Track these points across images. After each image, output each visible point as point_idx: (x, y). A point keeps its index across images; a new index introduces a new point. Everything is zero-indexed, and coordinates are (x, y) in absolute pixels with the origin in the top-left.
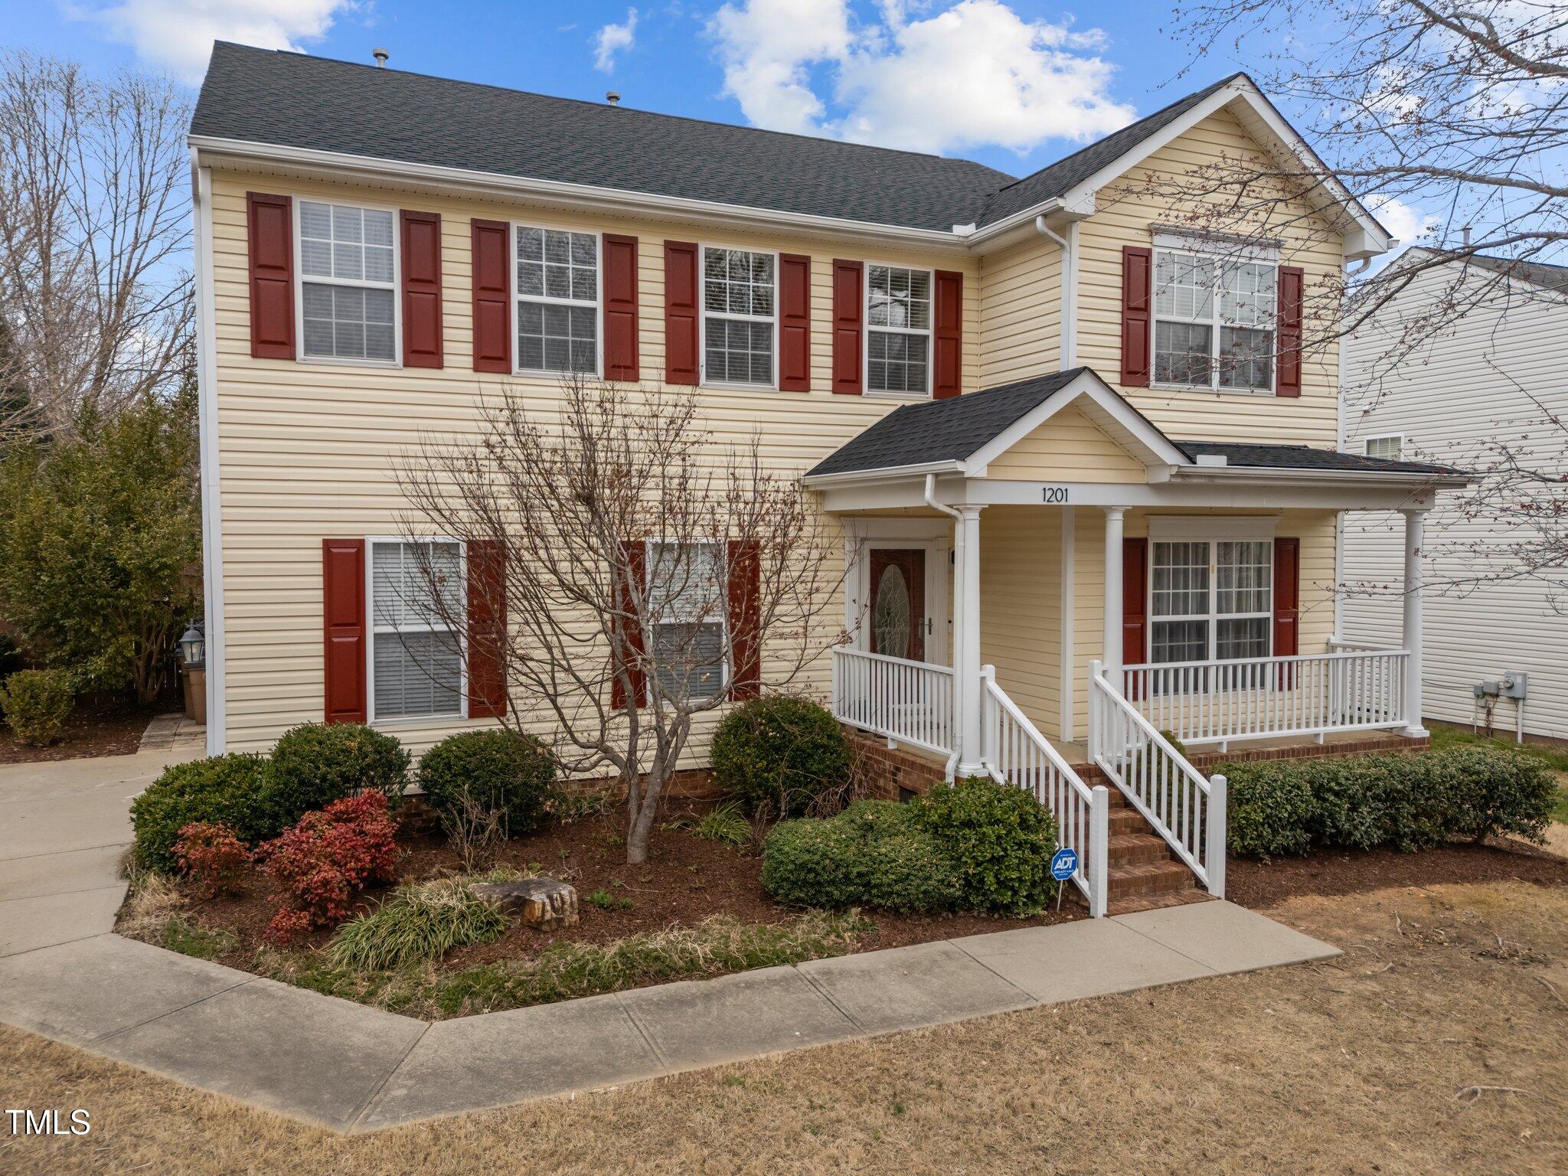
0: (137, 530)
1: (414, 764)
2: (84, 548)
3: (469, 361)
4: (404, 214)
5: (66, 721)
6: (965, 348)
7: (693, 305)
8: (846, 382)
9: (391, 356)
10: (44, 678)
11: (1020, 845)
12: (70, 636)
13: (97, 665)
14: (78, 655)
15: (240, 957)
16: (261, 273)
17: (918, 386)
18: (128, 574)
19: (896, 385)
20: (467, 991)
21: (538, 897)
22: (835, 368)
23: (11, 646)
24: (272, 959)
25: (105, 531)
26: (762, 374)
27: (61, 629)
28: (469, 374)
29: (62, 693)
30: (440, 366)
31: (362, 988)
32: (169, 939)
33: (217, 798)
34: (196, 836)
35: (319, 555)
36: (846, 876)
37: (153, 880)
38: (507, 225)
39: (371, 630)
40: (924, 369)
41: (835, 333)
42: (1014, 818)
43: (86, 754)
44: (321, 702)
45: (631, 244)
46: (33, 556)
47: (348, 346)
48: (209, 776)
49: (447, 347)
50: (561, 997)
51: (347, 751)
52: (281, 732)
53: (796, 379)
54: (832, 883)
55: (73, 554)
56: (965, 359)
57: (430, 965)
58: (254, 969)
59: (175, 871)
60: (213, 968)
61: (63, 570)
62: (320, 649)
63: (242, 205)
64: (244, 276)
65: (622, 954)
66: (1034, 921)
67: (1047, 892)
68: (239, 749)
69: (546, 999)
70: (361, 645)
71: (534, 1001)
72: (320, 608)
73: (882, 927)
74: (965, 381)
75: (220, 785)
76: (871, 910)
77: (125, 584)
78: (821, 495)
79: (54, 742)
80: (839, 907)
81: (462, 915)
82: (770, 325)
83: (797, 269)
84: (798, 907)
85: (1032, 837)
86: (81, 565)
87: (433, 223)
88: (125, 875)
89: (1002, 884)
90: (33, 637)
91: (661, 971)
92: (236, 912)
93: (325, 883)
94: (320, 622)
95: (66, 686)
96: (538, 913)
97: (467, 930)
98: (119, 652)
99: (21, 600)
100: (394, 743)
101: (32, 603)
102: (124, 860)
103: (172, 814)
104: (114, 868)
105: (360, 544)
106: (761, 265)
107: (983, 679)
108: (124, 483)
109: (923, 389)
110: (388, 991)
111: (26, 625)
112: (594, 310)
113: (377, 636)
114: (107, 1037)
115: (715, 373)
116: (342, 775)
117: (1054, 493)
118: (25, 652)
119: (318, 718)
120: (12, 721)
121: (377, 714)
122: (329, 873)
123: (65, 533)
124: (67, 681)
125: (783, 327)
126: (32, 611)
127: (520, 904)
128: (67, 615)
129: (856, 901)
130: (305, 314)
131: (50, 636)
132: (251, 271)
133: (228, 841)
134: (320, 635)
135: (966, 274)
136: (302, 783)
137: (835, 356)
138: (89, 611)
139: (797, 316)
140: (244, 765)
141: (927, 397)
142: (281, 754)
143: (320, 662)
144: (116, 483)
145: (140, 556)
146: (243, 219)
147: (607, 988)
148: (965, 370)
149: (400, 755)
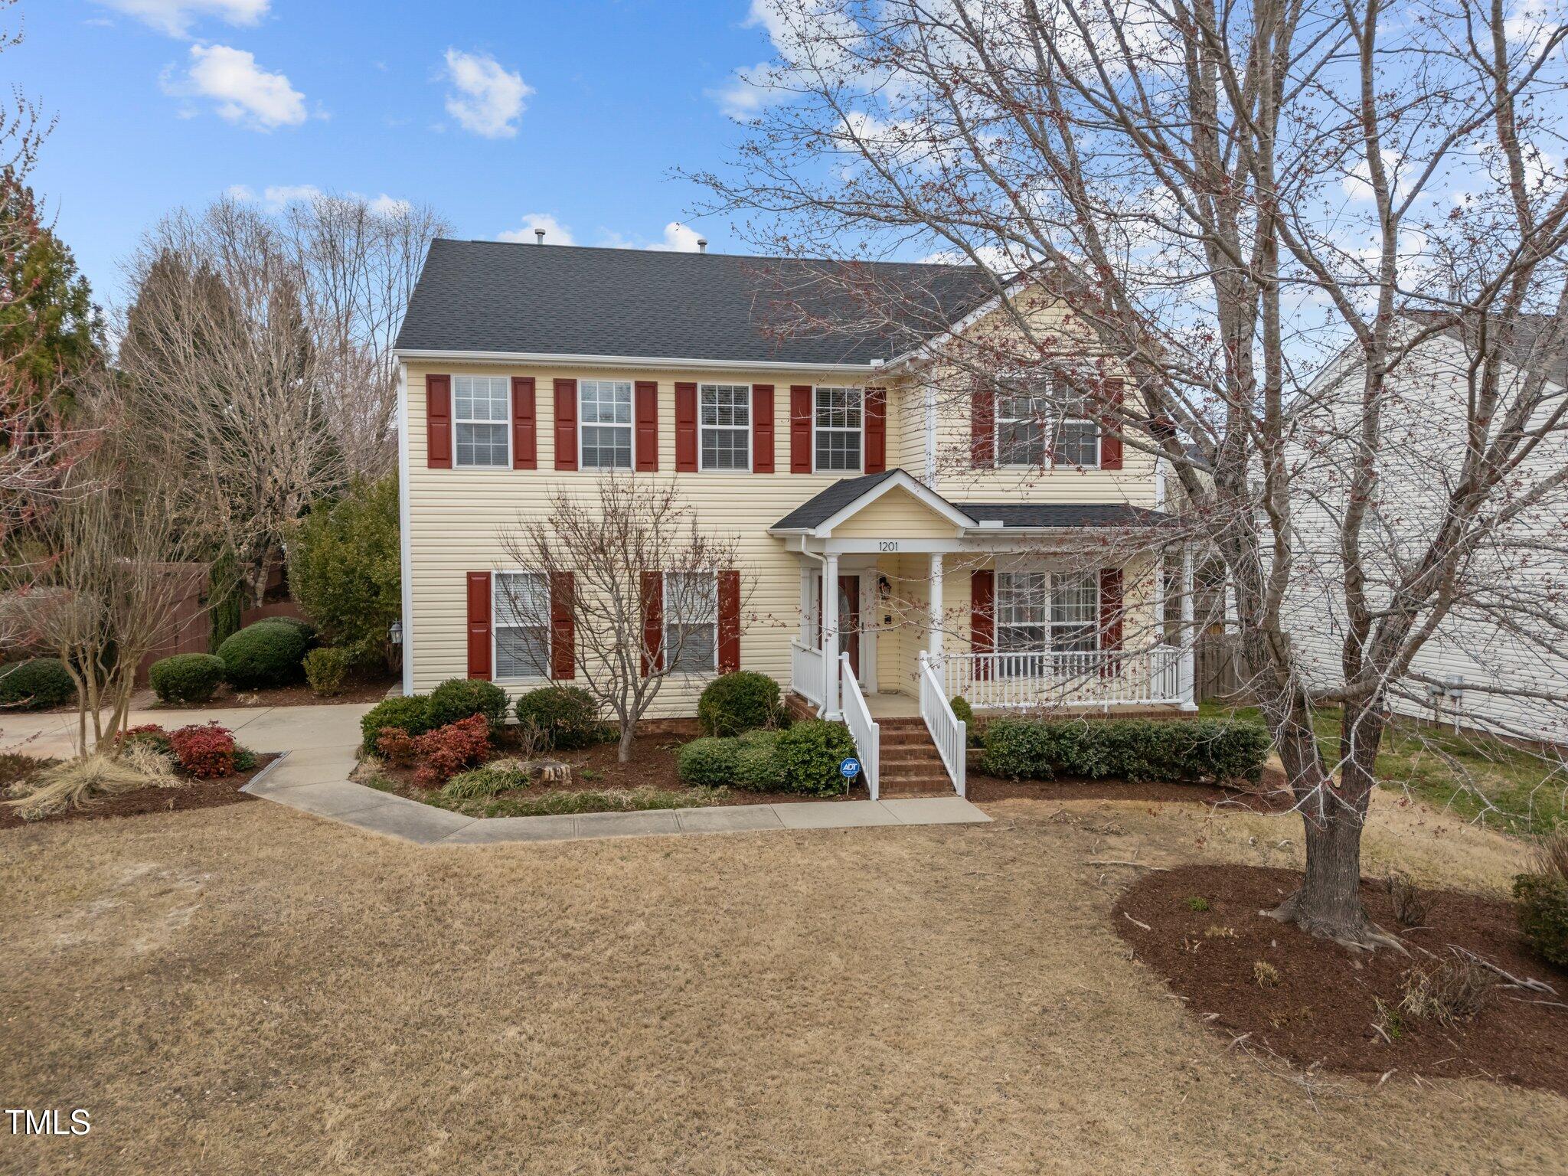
0: (385, 558)
1: (513, 705)
2: (354, 570)
3: (552, 464)
4: (513, 379)
5: (342, 682)
6: (888, 439)
7: (694, 422)
8: (800, 465)
9: (507, 463)
10: (330, 653)
11: (822, 755)
12: (346, 627)
13: (361, 645)
14: (352, 638)
15: (403, 792)
16: (434, 420)
17: (853, 464)
18: (379, 587)
19: (837, 465)
20: (500, 808)
21: (548, 769)
22: (792, 457)
23: (313, 633)
24: (416, 792)
25: (366, 561)
26: (741, 463)
27: (340, 622)
28: (553, 472)
29: (340, 663)
30: (535, 468)
31: (455, 804)
32: (373, 783)
33: (402, 717)
34: (388, 733)
35: (464, 581)
36: (719, 767)
37: (370, 759)
38: (575, 381)
39: (494, 625)
40: (858, 454)
41: (792, 434)
42: (822, 739)
43: (353, 701)
44: (465, 667)
45: (653, 387)
46: (323, 575)
47: (483, 459)
48: (400, 705)
49: (539, 456)
50: (546, 813)
51: (471, 694)
52: (438, 684)
53: (764, 464)
54: (711, 771)
55: (347, 573)
56: (888, 446)
57: (488, 797)
58: (408, 796)
59: (381, 755)
60: (389, 796)
61: (340, 586)
62: (465, 636)
63: (424, 382)
64: (424, 422)
65: (582, 797)
66: (830, 798)
67: (841, 784)
68: (418, 693)
69: (537, 813)
70: (488, 634)
71: (533, 814)
72: (465, 612)
73: (737, 795)
74: (888, 461)
75: (405, 711)
76: (731, 786)
77: (377, 594)
78: (782, 540)
79: (336, 694)
80: (715, 785)
81: (508, 775)
82: (746, 432)
83: (764, 394)
84: (693, 784)
85: (831, 751)
86: (351, 582)
87: (530, 383)
88: (358, 758)
89: (809, 776)
90: (324, 627)
91: (602, 806)
92: (407, 774)
93: (443, 756)
94: (465, 620)
95: (342, 658)
96: (547, 776)
97: (509, 782)
98: (374, 637)
99: (318, 604)
100: (502, 692)
101: (324, 605)
102: (358, 750)
103: (380, 724)
104: (353, 755)
105: (488, 575)
106: (741, 394)
107: (840, 661)
108: (377, 527)
109: (858, 467)
110: (464, 806)
111: (321, 619)
112: (629, 429)
113: (498, 629)
114: (337, 815)
115: (709, 462)
116: (467, 707)
117: (888, 545)
118: (321, 637)
119: (463, 676)
120: (312, 679)
121: (498, 675)
122: (445, 751)
123: (342, 561)
124: (344, 655)
125: (755, 431)
126: (324, 610)
127: (540, 772)
128: (343, 614)
129: (723, 782)
130: (458, 441)
131: (335, 627)
132: (428, 419)
133: (403, 736)
134: (465, 628)
135: (889, 389)
136: (445, 710)
137: (792, 449)
138: (355, 611)
139: (764, 423)
140: (419, 701)
141: (860, 473)
142: (436, 694)
143: (465, 644)
144: (373, 529)
145: (386, 576)
146: (424, 390)
147: (571, 812)
148: (888, 454)
149: (503, 699)
